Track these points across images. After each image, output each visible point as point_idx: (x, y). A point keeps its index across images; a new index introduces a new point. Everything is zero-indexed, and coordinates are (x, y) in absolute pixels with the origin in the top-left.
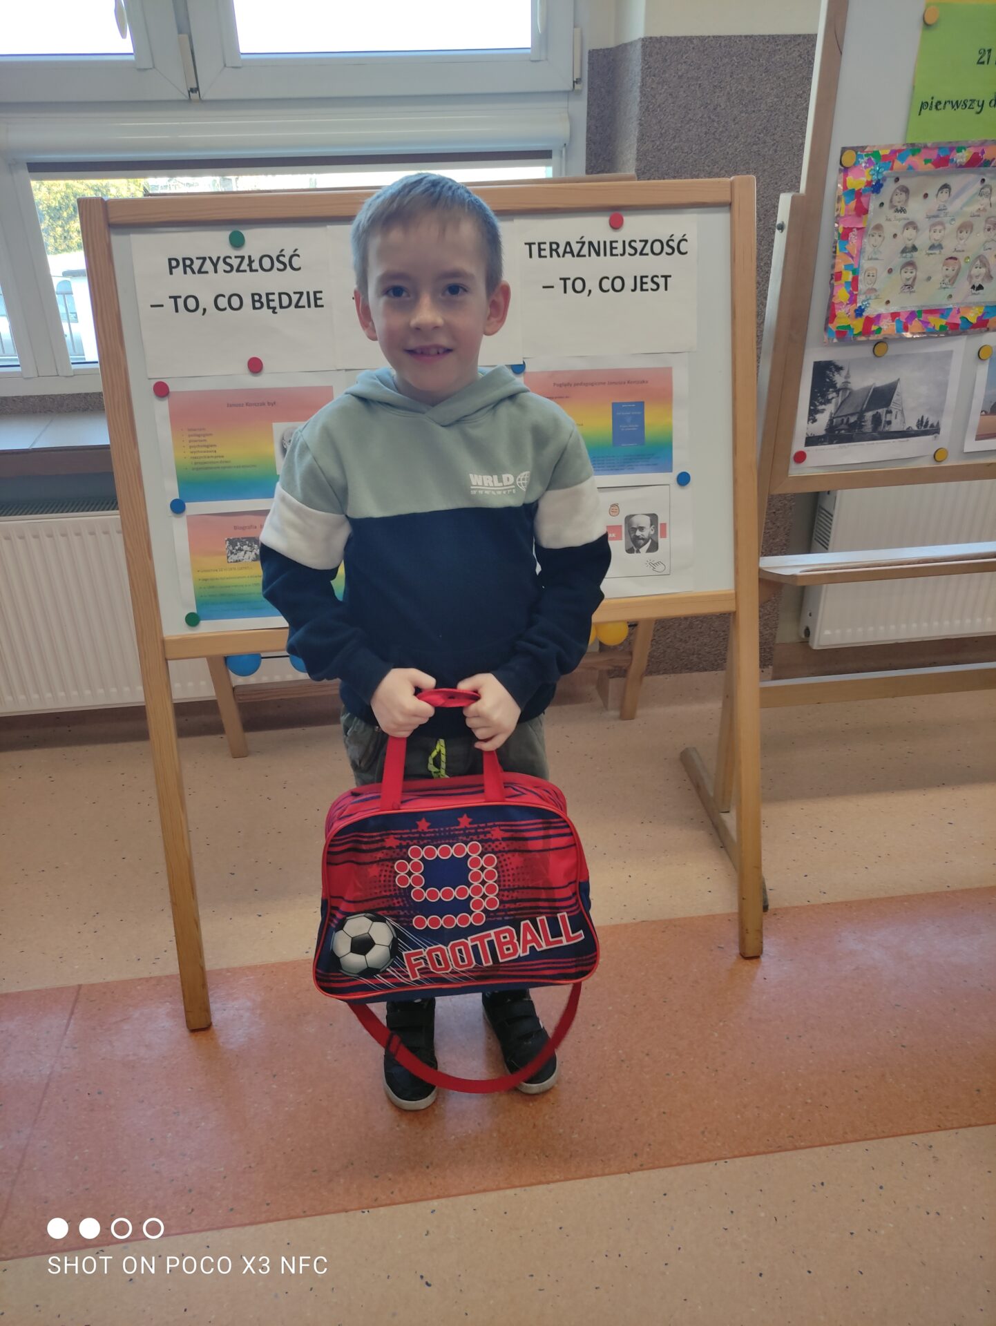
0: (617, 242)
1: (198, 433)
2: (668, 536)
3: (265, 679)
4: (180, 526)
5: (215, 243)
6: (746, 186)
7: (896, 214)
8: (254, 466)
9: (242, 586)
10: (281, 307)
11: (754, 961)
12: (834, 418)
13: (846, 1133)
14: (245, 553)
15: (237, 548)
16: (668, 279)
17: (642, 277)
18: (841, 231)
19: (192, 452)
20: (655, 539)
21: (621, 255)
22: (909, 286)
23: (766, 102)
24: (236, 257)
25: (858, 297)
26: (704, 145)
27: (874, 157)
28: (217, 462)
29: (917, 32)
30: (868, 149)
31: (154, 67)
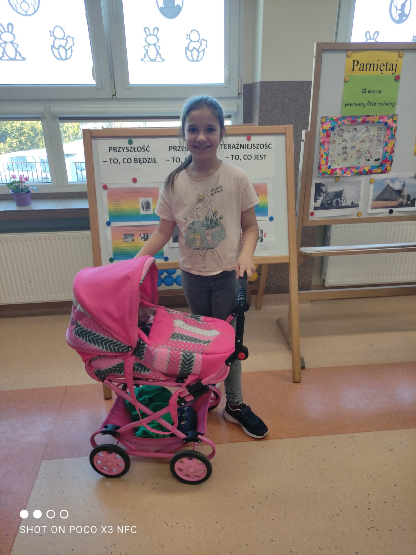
0: (249, 144)
1: (116, 200)
2: (267, 237)
4: (109, 230)
5: (124, 143)
6: (290, 128)
7: (340, 137)
8: (133, 211)
9: (128, 249)
10: (143, 162)
11: (298, 383)
12: (323, 201)
13: (325, 432)
14: (129, 239)
15: (127, 237)
16: (266, 156)
17: (257, 155)
18: (322, 142)
19: (114, 207)
20: (262, 238)
21: (250, 148)
22: (345, 159)
23: (301, 102)
24: (130, 147)
25: (329, 163)
26: (281, 115)
27: (331, 120)
28: (121, 210)
29: (342, 84)
30: (329, 117)
31: (102, 88)
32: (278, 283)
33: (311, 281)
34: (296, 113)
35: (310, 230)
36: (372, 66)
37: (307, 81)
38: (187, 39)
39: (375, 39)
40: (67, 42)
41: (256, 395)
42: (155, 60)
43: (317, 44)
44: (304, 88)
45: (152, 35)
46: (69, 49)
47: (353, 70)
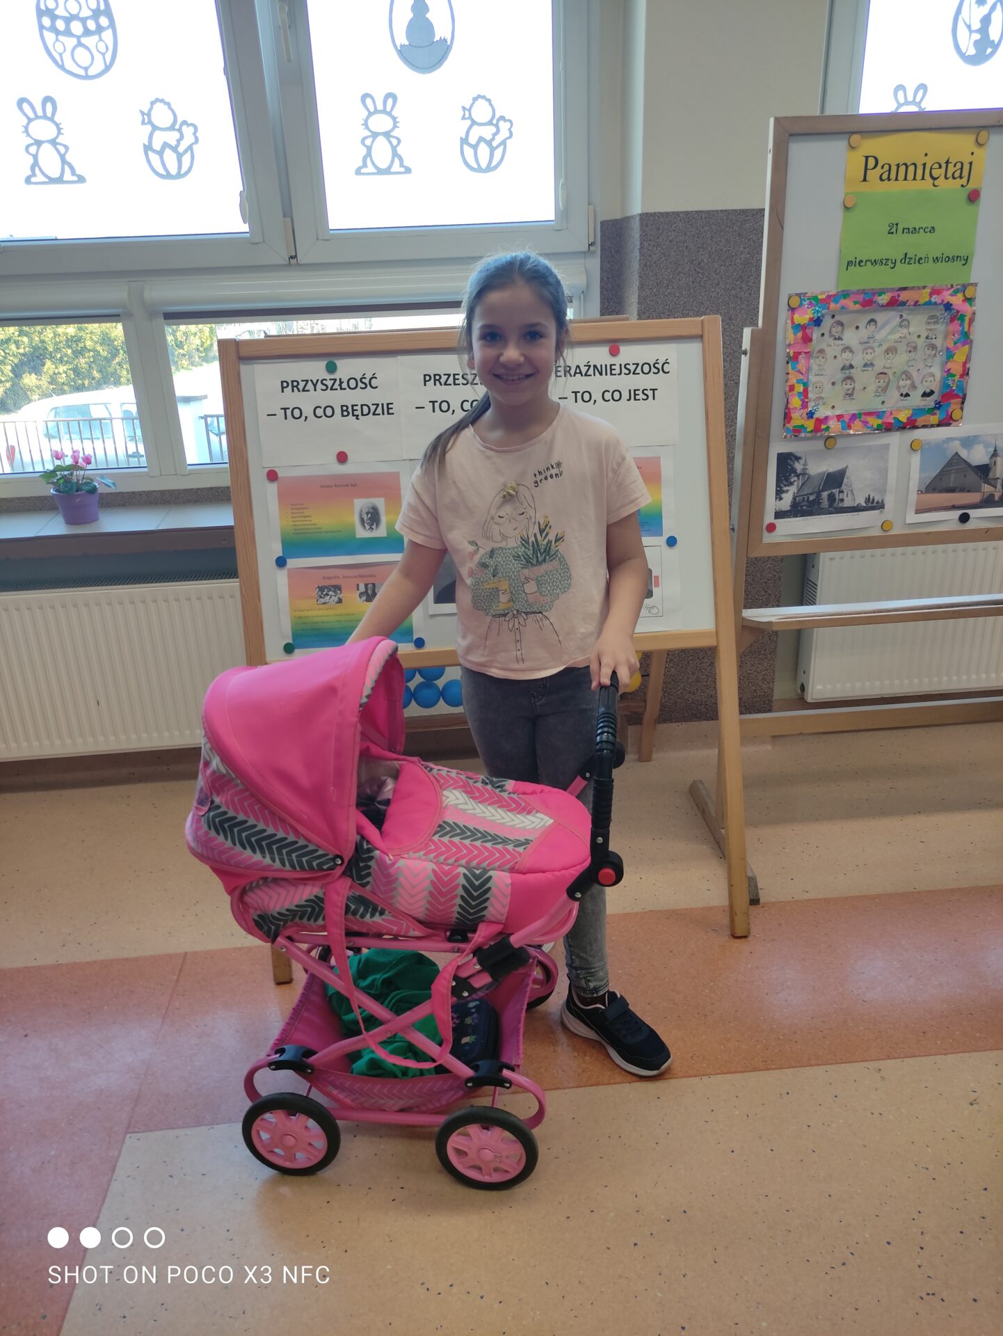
0: (615, 365)
1: (298, 507)
2: (661, 586)
4: (282, 577)
5: (316, 369)
6: (714, 324)
7: (835, 341)
8: (339, 531)
9: (328, 622)
10: (363, 415)
11: (743, 940)
12: (796, 497)
13: (810, 1060)
14: (330, 597)
15: (324, 593)
16: (656, 391)
17: (635, 390)
18: (791, 354)
19: (293, 521)
20: (650, 588)
21: (619, 374)
22: (850, 395)
23: (740, 258)
24: (330, 380)
25: (809, 404)
26: (692, 291)
27: (813, 300)
28: (312, 529)
29: (839, 213)
30: (807, 295)
31: (264, 241)
32: (692, 696)
33: (773, 690)
34: (728, 287)
35: (768, 566)
36: (911, 169)
37: (754, 210)
38: (464, 118)
39: (918, 104)
40: (182, 137)
41: (640, 971)
42: (387, 171)
43: (777, 120)
44: (747, 225)
45: (380, 112)
46: (186, 151)
47: (865, 180)
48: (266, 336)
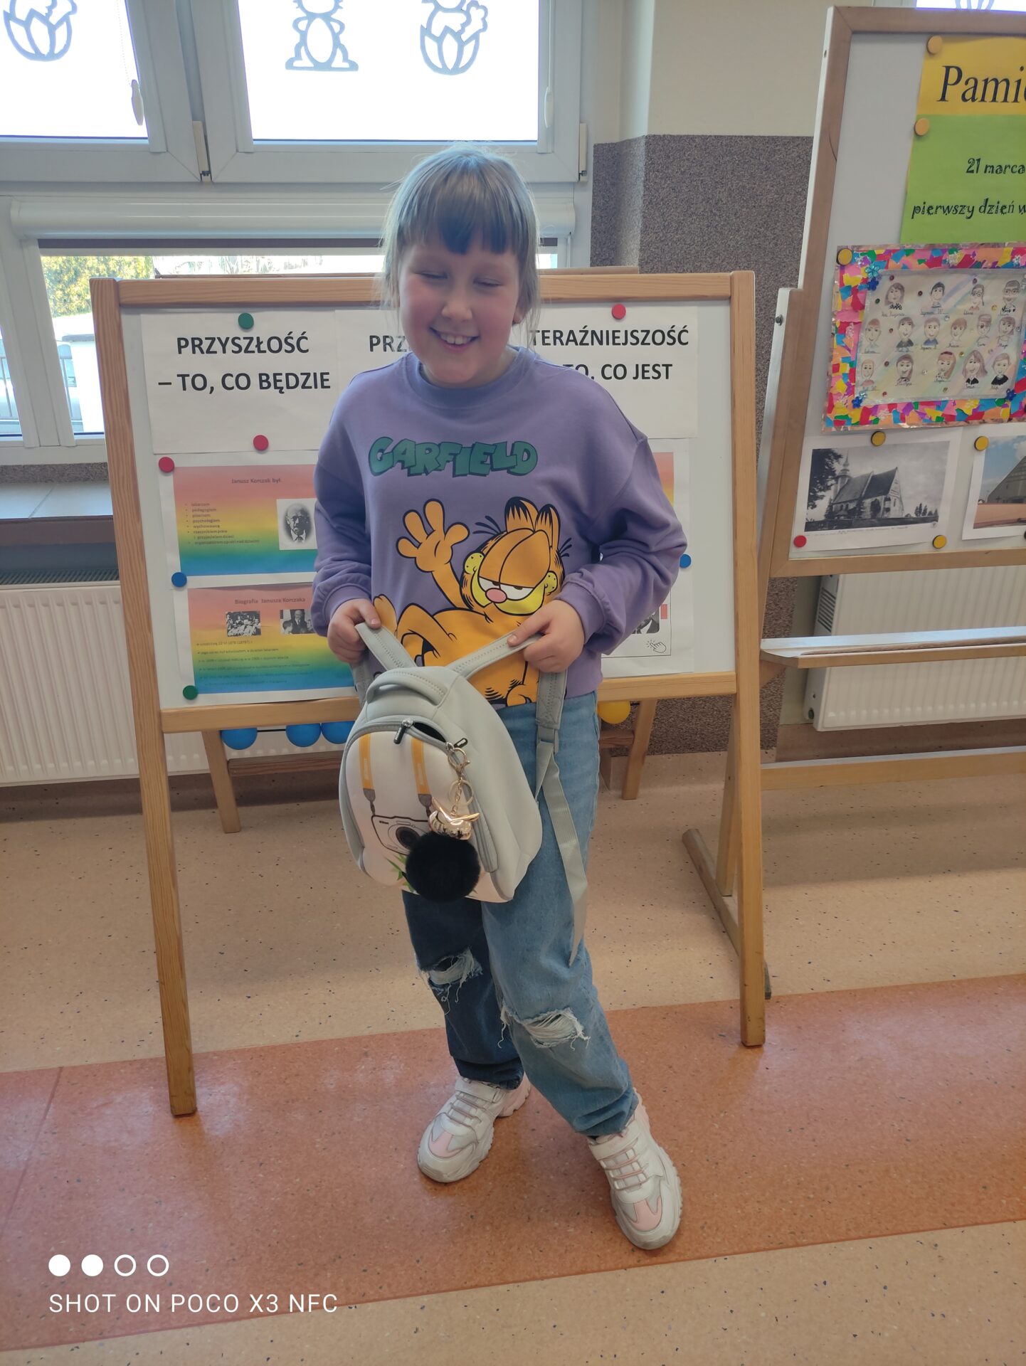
0: (619, 331)
1: (201, 508)
2: (669, 617)
3: (260, 753)
4: (181, 599)
5: (224, 324)
6: (745, 281)
7: (892, 310)
8: (257, 541)
9: (242, 660)
10: (288, 387)
11: (756, 1050)
12: (833, 504)
13: (850, 1230)
14: (245, 627)
15: (237, 622)
16: (670, 368)
17: (643, 366)
18: (838, 324)
19: (195, 527)
20: (655, 619)
21: (623, 344)
22: (905, 379)
24: (244, 338)
25: (855, 388)
26: (706, 238)
27: (869, 256)
28: (221, 537)
29: (908, 142)
30: (862, 249)
31: (167, 151)
33: (778, 718)
34: (750, 234)
36: (1002, 87)
37: (785, 138)
40: (54, 3)
42: (327, 66)
43: (837, 11)
44: (777, 156)
46: (60, 23)
47: (944, 98)
48: (158, 276)
